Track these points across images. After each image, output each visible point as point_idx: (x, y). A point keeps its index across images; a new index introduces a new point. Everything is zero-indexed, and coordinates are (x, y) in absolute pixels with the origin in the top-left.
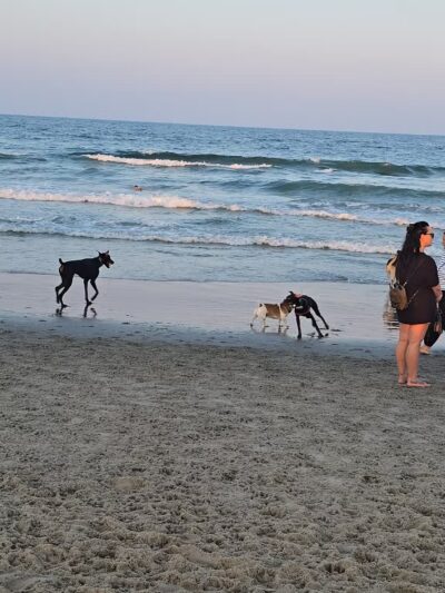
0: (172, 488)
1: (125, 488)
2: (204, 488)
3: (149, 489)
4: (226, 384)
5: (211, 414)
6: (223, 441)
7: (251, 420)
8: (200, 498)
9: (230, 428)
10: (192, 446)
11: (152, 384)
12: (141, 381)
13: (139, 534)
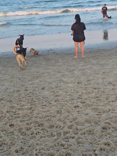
0: (29, 94)
1: (16, 96)
2: (37, 92)
3: (23, 95)
4: (36, 65)
5: (34, 73)
6: (39, 80)
7: (45, 73)
8: (37, 95)
9: (40, 76)
10: (31, 82)
11: (16, 68)
12: (12, 68)
13: (24, 107)
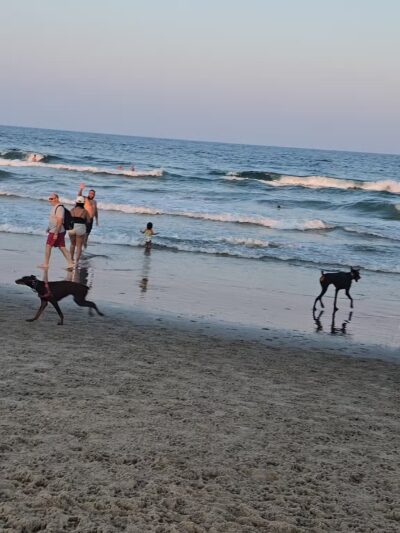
0: (303, 483)
1: (260, 479)
2: (332, 487)
3: (281, 483)
4: (356, 392)
5: (341, 419)
6: (352, 445)
7: (379, 429)
8: (329, 496)
9: (359, 434)
10: (322, 447)
11: (287, 387)
12: (278, 383)
13: (271, 523)
